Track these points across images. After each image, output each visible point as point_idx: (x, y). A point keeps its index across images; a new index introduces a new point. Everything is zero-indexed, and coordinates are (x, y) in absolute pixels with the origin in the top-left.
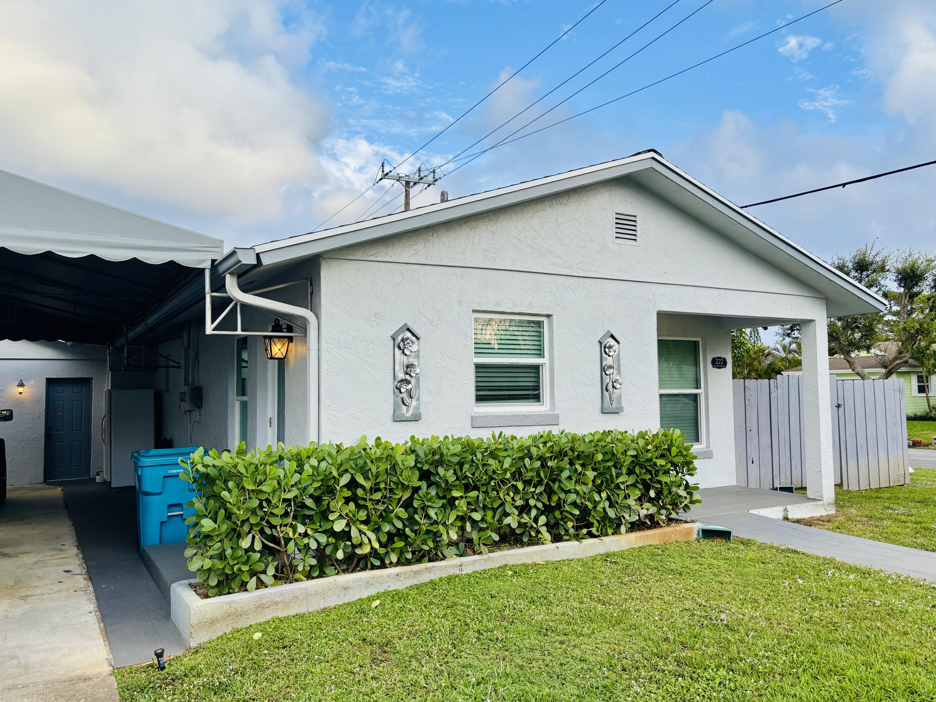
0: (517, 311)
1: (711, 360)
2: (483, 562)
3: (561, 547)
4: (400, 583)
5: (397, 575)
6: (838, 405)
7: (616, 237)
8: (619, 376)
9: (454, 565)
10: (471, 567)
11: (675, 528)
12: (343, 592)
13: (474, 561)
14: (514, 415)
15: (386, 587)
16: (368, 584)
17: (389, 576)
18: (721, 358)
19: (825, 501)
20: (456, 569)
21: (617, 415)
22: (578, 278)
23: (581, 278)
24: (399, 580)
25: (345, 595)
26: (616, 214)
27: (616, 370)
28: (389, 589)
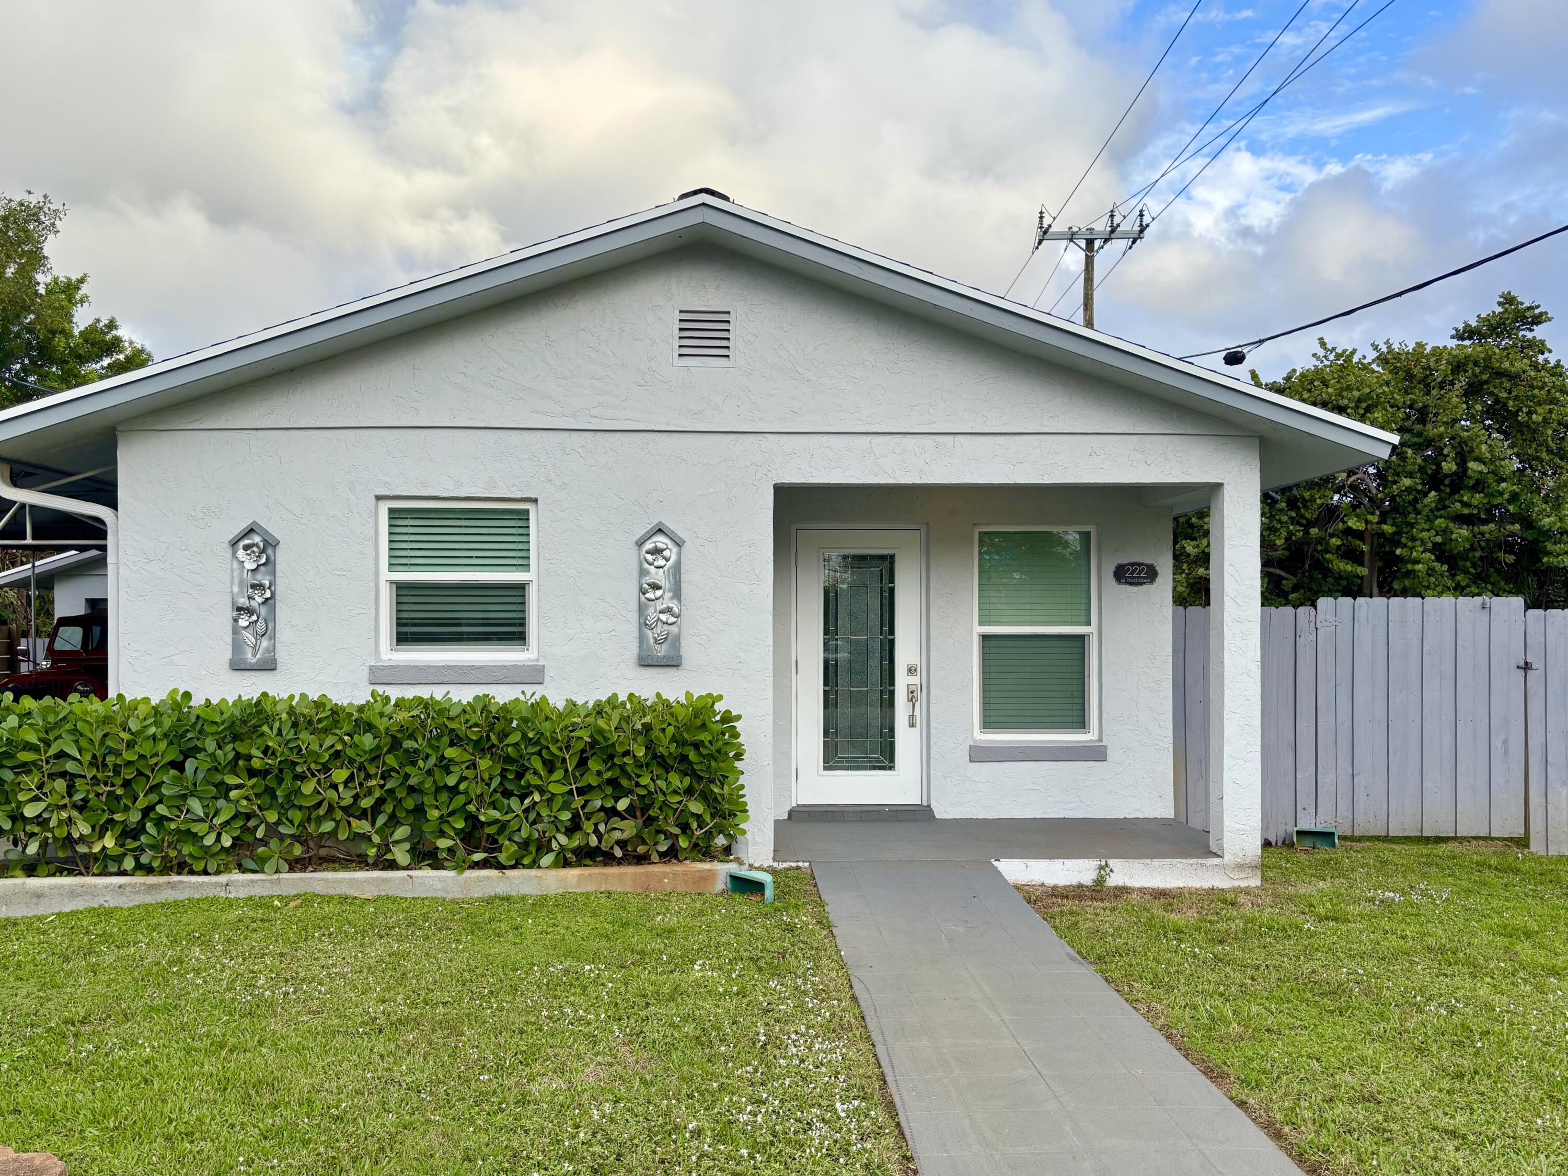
0: (463, 495)
1: (1113, 569)
2: (268, 885)
3: (417, 877)
4: (125, 899)
5: (120, 887)
6: (1526, 663)
7: (680, 355)
8: (675, 602)
9: (216, 883)
10: (247, 889)
11: (675, 868)
12: (35, 900)
13: (252, 881)
14: (449, 666)
15: (102, 902)
16: (73, 893)
17: (107, 887)
18: (1139, 564)
19: (1228, 858)
20: (219, 889)
21: (675, 669)
22: (593, 433)
23: (599, 433)
24: (122, 894)
25: (37, 905)
26: (681, 312)
27: (670, 591)
28: (106, 905)
